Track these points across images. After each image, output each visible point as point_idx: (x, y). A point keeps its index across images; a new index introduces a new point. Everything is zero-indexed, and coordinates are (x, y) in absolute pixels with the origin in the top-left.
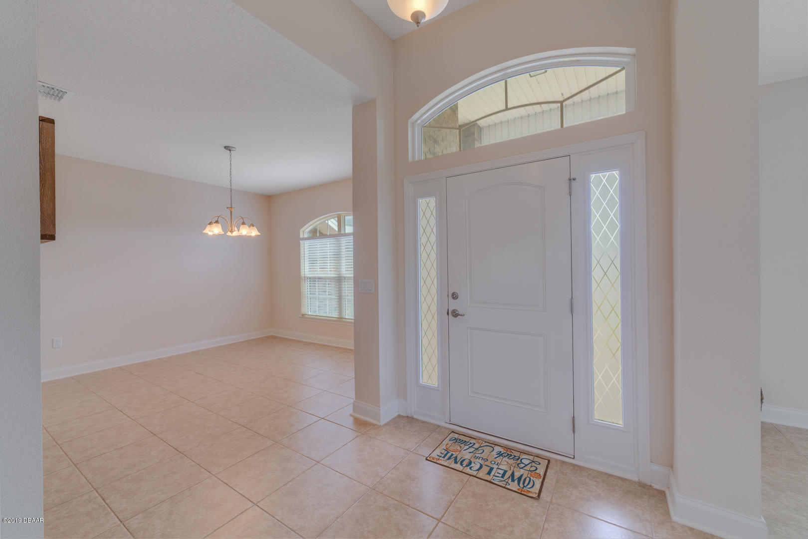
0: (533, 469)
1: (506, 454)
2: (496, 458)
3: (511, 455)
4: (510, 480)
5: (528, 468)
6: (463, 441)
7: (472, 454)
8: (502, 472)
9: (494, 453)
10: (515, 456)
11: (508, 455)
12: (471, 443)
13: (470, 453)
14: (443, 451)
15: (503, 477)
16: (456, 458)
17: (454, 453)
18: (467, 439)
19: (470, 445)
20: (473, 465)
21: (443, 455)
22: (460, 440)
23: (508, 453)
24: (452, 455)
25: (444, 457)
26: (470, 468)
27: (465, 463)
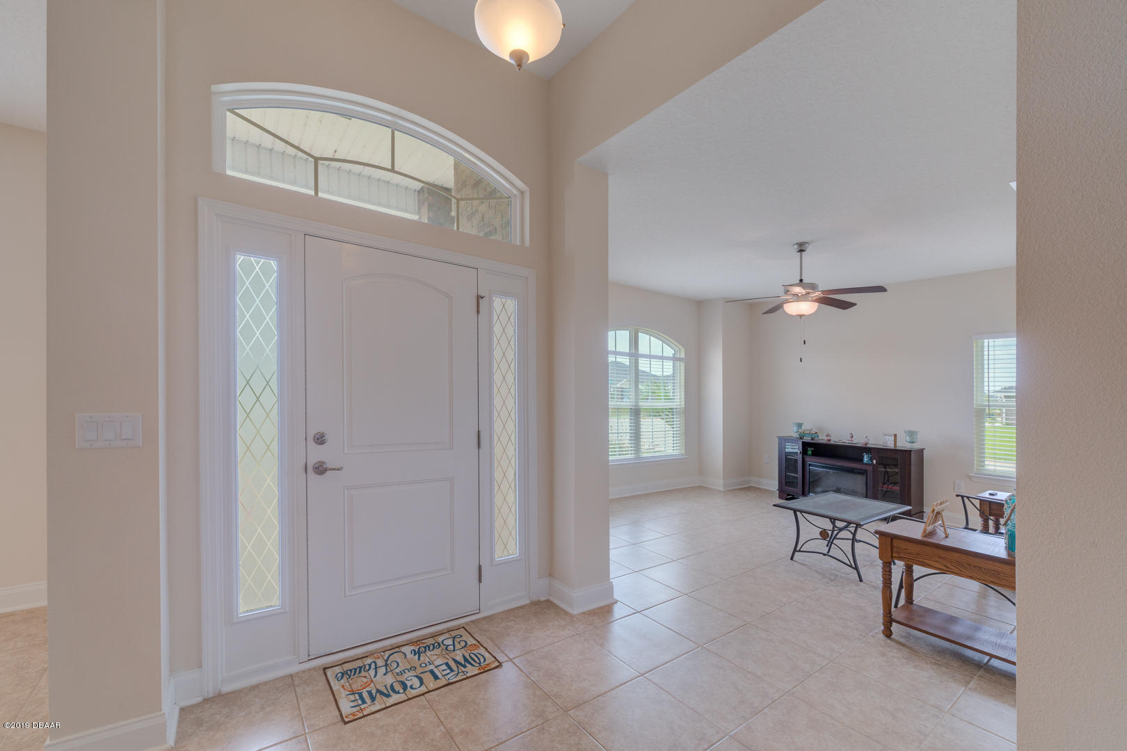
0: (463, 644)
1: (423, 649)
2: (419, 659)
3: (429, 647)
4: (462, 668)
5: (458, 646)
6: (355, 670)
7: (389, 675)
8: (444, 667)
9: (410, 656)
10: (433, 645)
11: (425, 648)
12: (370, 665)
13: (385, 674)
14: (352, 697)
15: (452, 670)
16: (378, 691)
17: (368, 689)
18: (359, 663)
19: (373, 665)
20: (409, 684)
21: (360, 702)
22: (351, 671)
23: (422, 646)
24: (370, 693)
25: (364, 702)
26: (411, 687)
27: (398, 687)
